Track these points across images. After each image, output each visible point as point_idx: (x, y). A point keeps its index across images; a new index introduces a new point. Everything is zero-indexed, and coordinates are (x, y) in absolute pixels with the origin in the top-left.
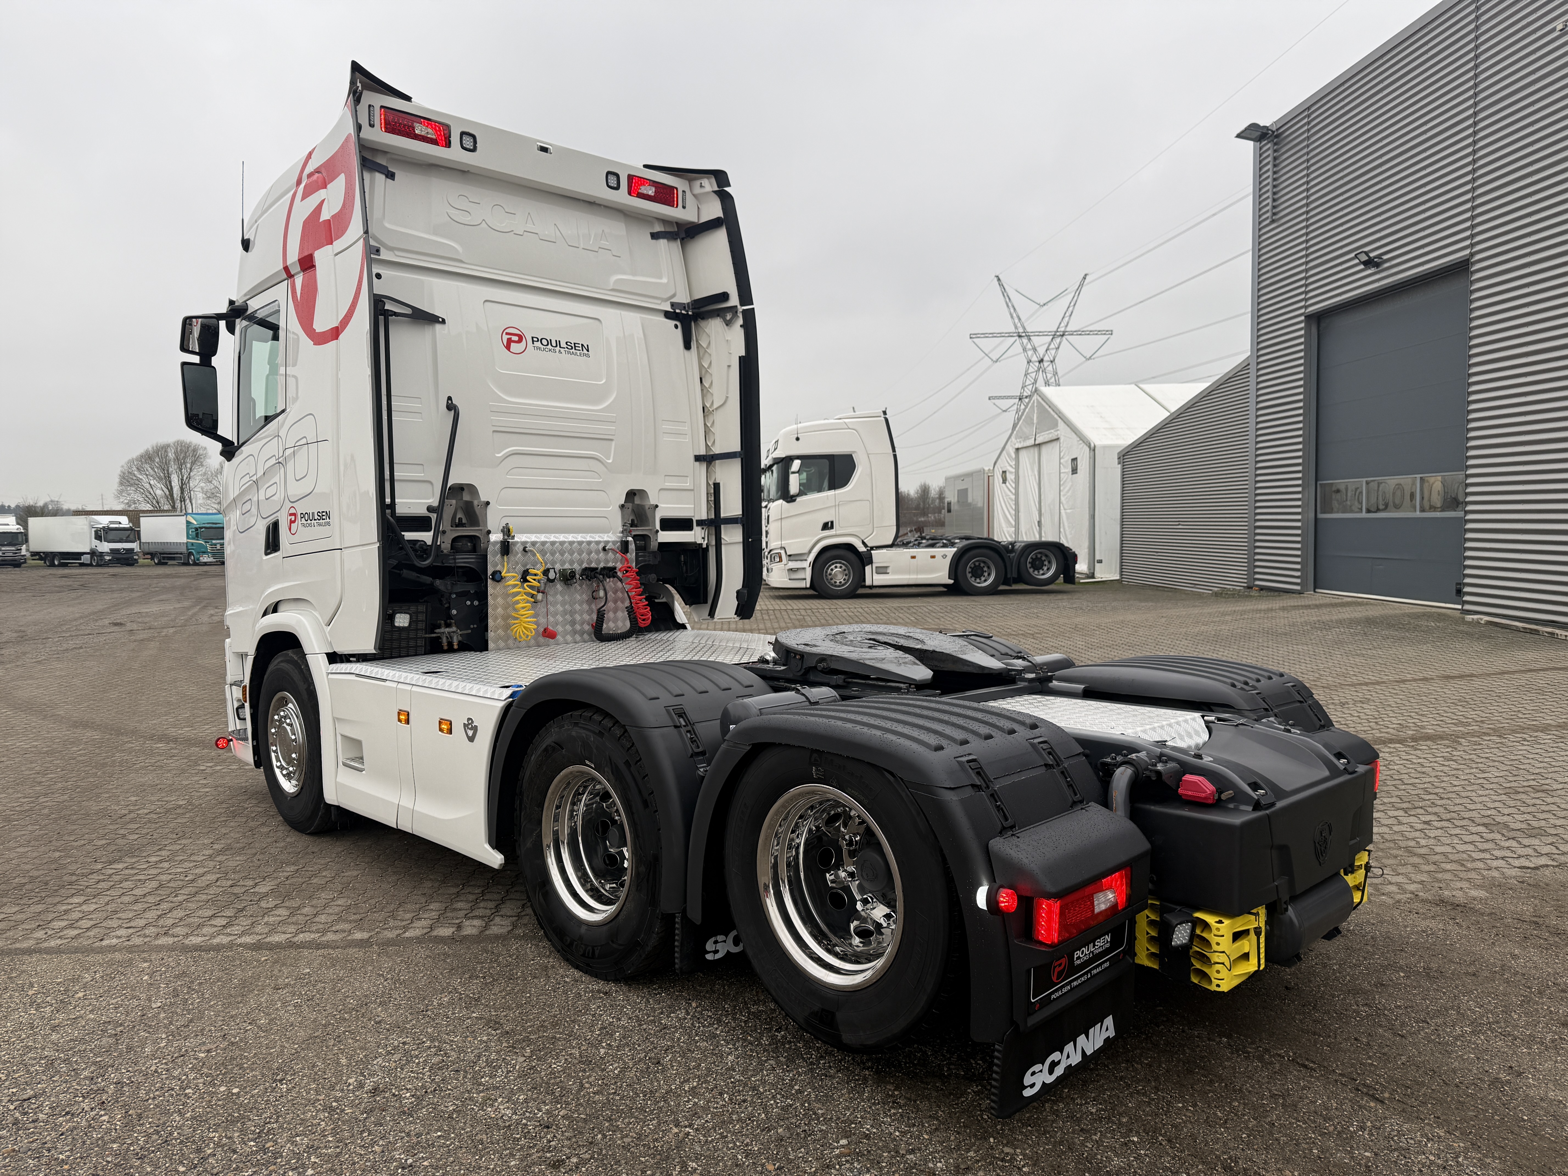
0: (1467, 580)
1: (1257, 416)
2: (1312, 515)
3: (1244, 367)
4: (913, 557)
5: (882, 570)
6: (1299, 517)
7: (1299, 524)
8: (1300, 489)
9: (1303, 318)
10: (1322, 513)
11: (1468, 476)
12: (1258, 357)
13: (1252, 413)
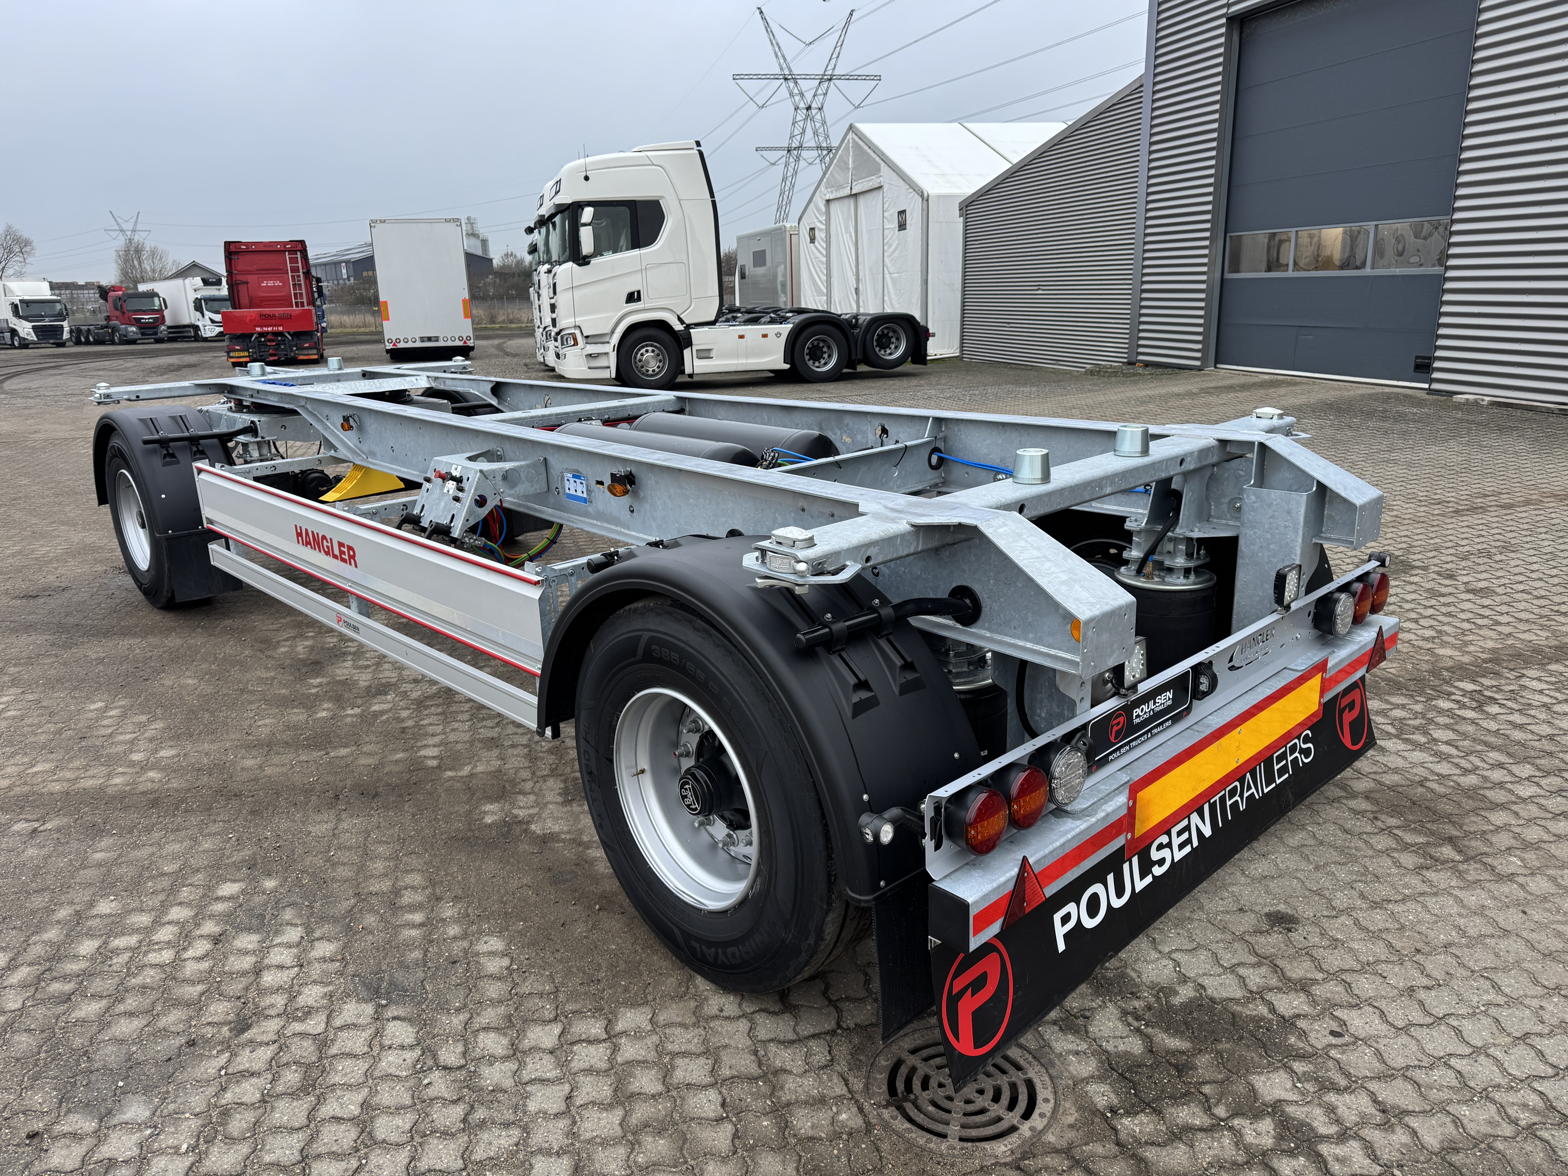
0: (1439, 353)
1: (1151, 153)
2: (1218, 275)
3: (1136, 88)
4: (741, 337)
5: (705, 354)
6: (1204, 278)
7: (1203, 286)
8: (1207, 243)
9: (1223, 21)
10: (1229, 272)
11: (1453, 222)
12: (1155, 75)
13: (1144, 148)
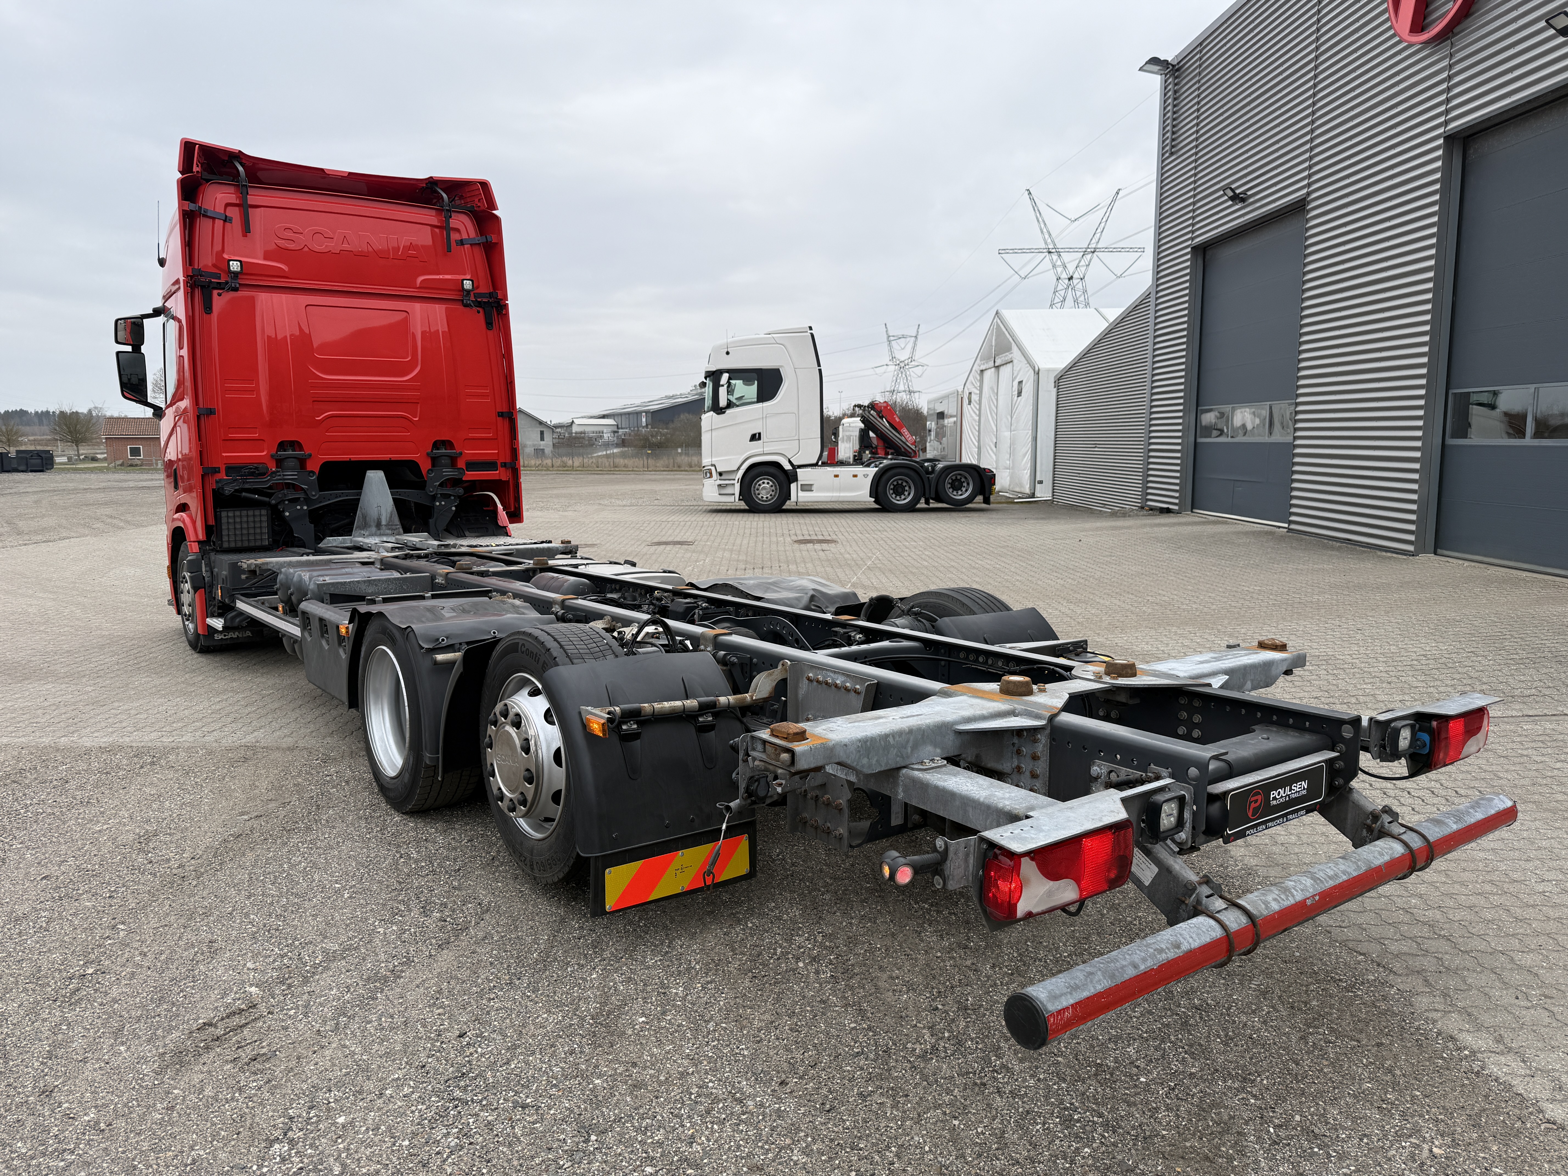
0: (1295, 502)
1: (1154, 344)
2: (1192, 439)
3: (1148, 295)
4: (836, 476)
5: (807, 488)
6: (1179, 441)
7: (1179, 448)
8: (1181, 414)
9: (1189, 249)
10: (1201, 437)
11: (1297, 404)
12: (1157, 286)
13: (1150, 340)
